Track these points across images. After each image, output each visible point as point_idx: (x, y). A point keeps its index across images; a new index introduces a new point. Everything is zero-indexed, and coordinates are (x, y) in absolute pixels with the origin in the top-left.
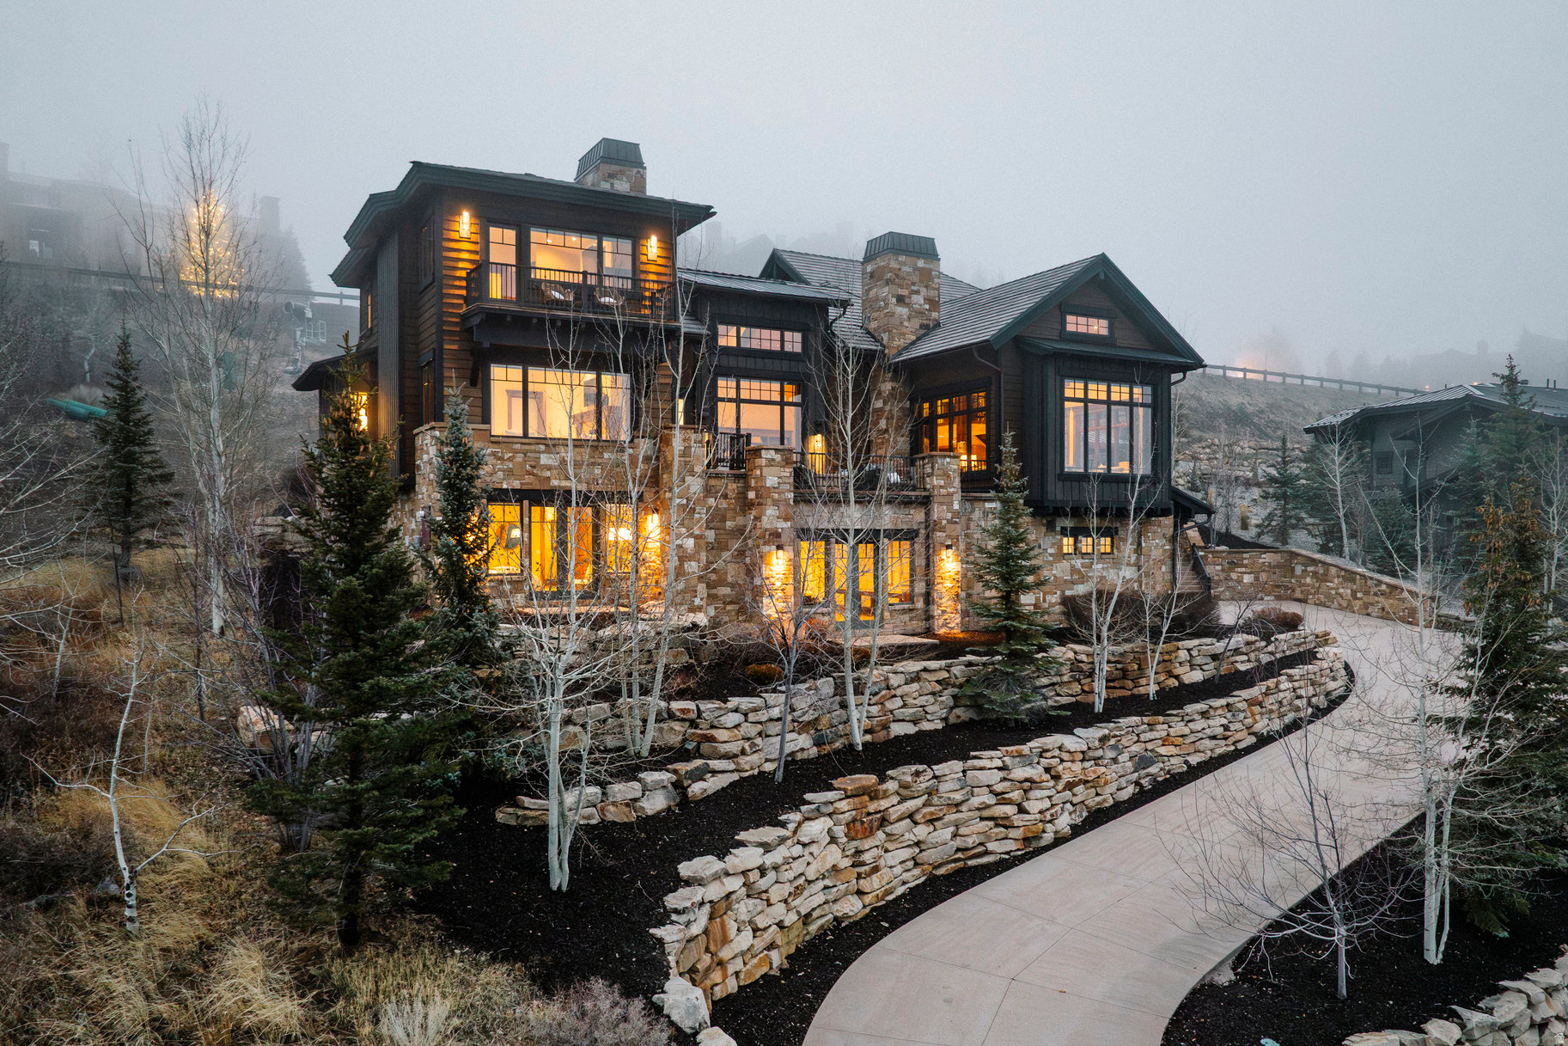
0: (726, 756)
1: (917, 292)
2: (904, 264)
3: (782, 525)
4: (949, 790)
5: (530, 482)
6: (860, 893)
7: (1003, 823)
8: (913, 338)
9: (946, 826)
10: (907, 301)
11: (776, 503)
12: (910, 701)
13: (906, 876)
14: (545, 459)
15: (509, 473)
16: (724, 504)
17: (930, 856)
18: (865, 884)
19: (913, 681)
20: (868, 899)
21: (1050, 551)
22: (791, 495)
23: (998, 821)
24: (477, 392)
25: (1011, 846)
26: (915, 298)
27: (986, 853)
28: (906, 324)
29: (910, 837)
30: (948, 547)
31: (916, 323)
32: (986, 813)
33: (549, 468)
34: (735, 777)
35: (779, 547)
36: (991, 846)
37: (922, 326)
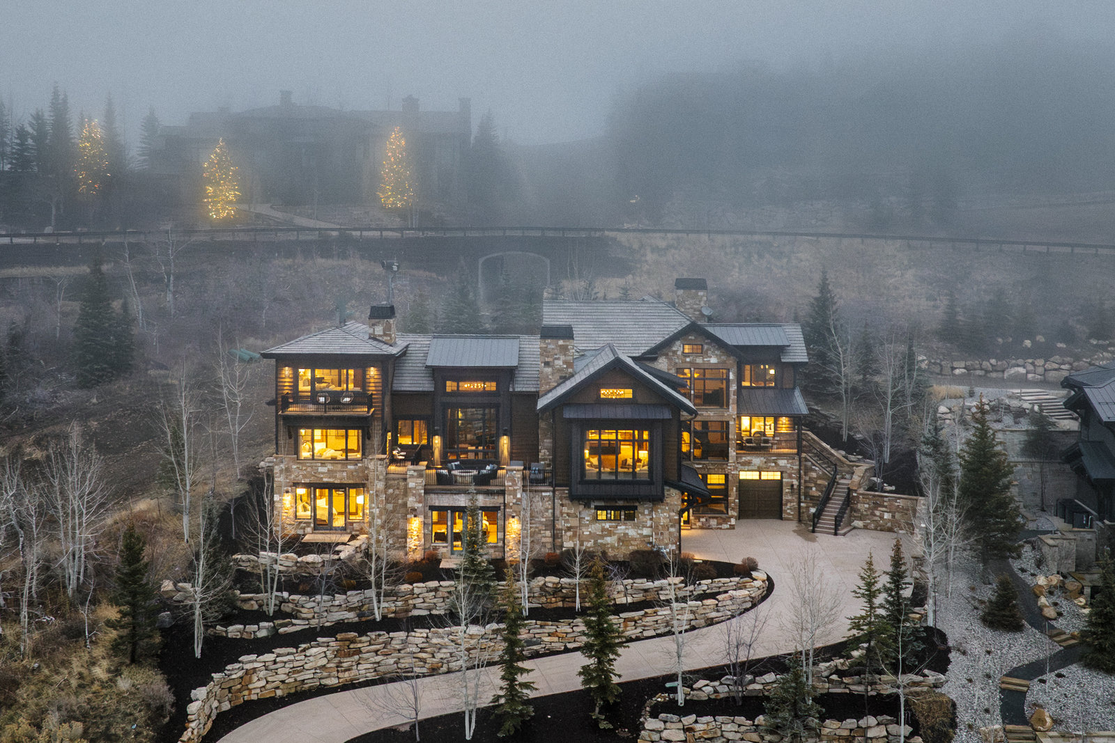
0: (303, 619)
1: (558, 359)
2: (549, 344)
3: (417, 505)
4: (396, 644)
5: (313, 480)
6: (339, 678)
7: (424, 661)
8: (556, 384)
9: (393, 658)
10: (551, 364)
11: (414, 495)
12: (427, 600)
13: (368, 675)
14: (321, 469)
15: (305, 476)
16: (397, 492)
17: (381, 669)
18: (341, 675)
19: (431, 591)
20: (341, 680)
21: (586, 518)
22: (423, 491)
23: (421, 659)
24: (292, 441)
25: (424, 670)
26: (557, 362)
27: (412, 672)
28: (550, 377)
29: (373, 660)
30: (513, 517)
31: (557, 377)
32: (415, 655)
33: (323, 473)
34: (307, 627)
35: (415, 516)
36: (415, 669)
37: (561, 378)
